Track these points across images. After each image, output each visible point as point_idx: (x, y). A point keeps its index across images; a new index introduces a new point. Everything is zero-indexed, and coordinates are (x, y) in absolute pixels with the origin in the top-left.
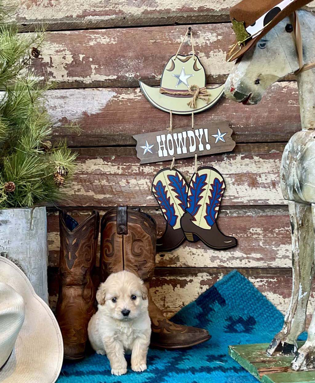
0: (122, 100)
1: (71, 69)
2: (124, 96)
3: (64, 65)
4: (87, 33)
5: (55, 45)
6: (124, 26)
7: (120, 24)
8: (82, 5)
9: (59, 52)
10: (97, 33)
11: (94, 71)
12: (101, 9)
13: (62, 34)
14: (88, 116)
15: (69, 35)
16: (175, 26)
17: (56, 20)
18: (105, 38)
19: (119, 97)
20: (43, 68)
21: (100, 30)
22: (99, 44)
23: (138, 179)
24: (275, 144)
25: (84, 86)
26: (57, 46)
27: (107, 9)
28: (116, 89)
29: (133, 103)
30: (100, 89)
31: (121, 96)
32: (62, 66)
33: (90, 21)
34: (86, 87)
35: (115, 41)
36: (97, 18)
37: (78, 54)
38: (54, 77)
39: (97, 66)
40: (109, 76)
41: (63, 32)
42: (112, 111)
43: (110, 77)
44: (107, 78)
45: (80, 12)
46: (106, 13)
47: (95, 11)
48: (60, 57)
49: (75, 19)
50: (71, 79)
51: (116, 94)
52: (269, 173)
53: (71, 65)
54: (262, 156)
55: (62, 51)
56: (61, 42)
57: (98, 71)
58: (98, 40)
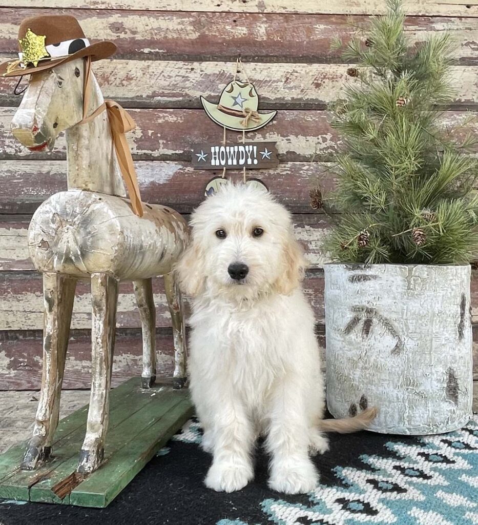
0: (188, 172)
1: (140, 143)
2: (189, 169)
3: (134, 139)
4: (156, 111)
6: (190, 107)
7: (187, 105)
8: (151, 87)
10: (166, 112)
11: (162, 146)
12: (169, 91)
13: (132, 111)
14: (156, 186)
17: (127, 98)
18: (172, 117)
19: (185, 169)
22: (167, 122)
24: (323, 215)
27: (174, 92)
28: (183, 162)
30: (168, 162)
31: (187, 169)
32: (132, 140)
33: (159, 101)
34: (154, 159)
35: (181, 120)
36: (165, 98)
37: (147, 130)
39: (165, 142)
40: (175, 150)
42: (178, 182)
43: (177, 152)
44: (174, 152)
45: (150, 93)
46: (174, 95)
47: (163, 92)
49: (145, 99)
50: (141, 152)
51: (182, 167)
52: (318, 240)
53: (141, 139)
54: (312, 225)
57: (166, 146)
58: (166, 118)
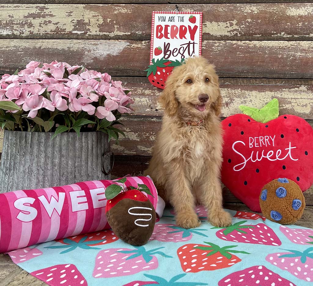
0: (133, 47)
1: (101, 27)
2: (134, 45)
4: (113, 6)
5: (93, 12)
6: (136, 3)
9: (95, 17)
10: (120, 6)
11: (116, 29)
13: (97, 6)
14: (111, 57)
15: (102, 7)
16: (168, 5)
18: (124, 10)
19: (132, 45)
20: (84, 26)
21: (121, 5)
22: (120, 13)
23: (141, 98)
24: (228, 79)
25: (109, 38)
26: (94, 13)
28: (130, 41)
29: (140, 49)
30: (120, 40)
31: (133, 45)
32: (96, 25)
34: (110, 38)
35: (130, 12)
37: (107, 19)
38: (91, 32)
39: (118, 26)
40: (125, 33)
41: (98, 5)
42: (127, 55)
44: (124, 34)
48: (95, 19)
50: (101, 34)
51: (129, 44)
53: (102, 25)
55: (96, 16)
56: (96, 11)
57: (119, 29)
58: (120, 11)
